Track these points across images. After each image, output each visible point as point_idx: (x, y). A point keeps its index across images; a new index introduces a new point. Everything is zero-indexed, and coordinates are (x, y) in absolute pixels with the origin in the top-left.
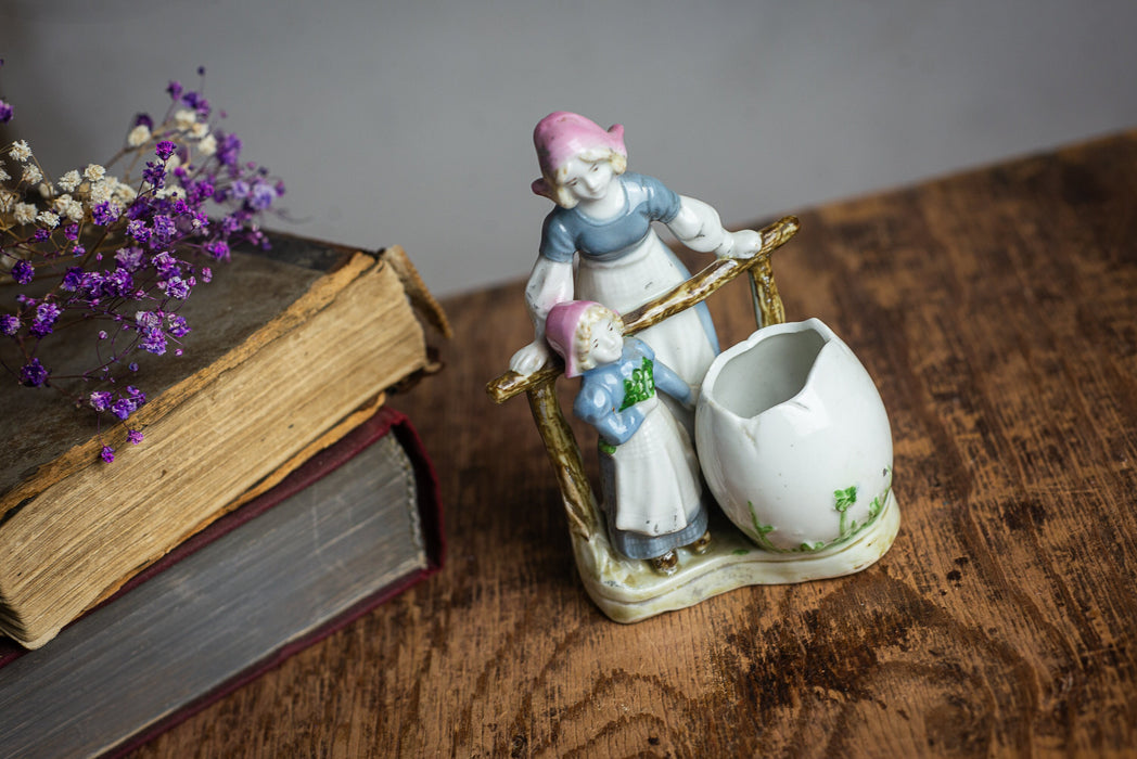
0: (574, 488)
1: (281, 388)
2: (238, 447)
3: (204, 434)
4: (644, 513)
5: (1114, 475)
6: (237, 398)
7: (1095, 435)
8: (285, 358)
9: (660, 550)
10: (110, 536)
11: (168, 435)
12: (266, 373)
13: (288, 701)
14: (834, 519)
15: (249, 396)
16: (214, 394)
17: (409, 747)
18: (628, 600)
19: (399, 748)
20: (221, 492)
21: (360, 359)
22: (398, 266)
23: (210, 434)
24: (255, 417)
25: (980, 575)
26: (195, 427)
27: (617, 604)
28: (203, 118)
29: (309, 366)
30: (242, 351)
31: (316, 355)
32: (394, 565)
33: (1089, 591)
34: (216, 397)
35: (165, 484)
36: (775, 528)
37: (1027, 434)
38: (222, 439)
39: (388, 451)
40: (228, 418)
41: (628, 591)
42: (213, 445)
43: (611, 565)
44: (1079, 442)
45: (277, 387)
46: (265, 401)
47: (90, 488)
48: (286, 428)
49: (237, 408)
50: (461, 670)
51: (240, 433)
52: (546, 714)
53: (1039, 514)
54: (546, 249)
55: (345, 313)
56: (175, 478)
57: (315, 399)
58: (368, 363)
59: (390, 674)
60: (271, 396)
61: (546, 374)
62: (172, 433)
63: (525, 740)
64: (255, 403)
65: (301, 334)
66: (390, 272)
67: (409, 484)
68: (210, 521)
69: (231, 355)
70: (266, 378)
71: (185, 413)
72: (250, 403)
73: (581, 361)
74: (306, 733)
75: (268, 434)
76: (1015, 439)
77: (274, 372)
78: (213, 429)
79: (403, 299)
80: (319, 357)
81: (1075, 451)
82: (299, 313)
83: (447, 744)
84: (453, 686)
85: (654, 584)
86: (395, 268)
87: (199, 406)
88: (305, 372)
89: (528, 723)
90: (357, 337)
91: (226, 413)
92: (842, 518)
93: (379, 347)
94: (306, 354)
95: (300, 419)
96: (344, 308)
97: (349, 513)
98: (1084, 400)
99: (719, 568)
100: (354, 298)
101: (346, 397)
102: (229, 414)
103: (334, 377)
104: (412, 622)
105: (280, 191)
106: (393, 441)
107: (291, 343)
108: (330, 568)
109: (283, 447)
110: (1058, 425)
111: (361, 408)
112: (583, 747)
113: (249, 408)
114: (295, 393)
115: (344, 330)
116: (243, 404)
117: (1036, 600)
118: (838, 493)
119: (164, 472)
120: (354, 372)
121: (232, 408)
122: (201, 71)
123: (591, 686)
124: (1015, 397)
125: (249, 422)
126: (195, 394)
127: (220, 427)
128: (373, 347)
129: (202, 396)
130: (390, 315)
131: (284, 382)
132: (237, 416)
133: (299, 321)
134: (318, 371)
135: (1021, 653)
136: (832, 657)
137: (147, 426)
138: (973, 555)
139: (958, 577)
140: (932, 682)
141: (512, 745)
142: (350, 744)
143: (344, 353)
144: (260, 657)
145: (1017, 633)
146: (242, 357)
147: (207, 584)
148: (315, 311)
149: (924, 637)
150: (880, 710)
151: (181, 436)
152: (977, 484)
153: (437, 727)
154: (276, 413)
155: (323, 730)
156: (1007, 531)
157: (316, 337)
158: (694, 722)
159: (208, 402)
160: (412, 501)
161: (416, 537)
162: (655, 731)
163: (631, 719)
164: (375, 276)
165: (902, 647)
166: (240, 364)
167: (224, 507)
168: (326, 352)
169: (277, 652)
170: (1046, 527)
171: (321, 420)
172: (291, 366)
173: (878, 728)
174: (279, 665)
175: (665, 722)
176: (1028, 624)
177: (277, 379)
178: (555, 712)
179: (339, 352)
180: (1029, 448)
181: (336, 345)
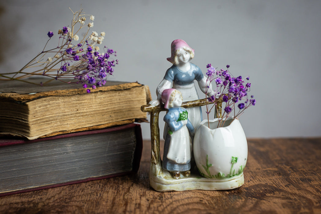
2: (96, 114)
3: (90, 106)
4: (175, 155)
6: (101, 101)
8: (115, 97)
9: (177, 168)
10: (59, 119)
11: (82, 100)
13: (90, 187)
15: (103, 102)
16: (96, 96)
17: (127, 196)
19: (124, 195)
20: (89, 124)
21: (131, 108)
23: (92, 106)
25: (294, 186)
26: (89, 102)
29: (119, 103)
30: (106, 88)
31: (122, 101)
32: (124, 168)
34: (96, 97)
35: (77, 113)
38: (93, 110)
39: (132, 134)
40: (97, 105)
42: (91, 110)
45: (110, 104)
46: (106, 106)
47: (59, 103)
48: (109, 117)
49: (100, 103)
51: (98, 111)
55: (131, 94)
56: (80, 113)
57: (118, 112)
59: (121, 186)
63: (162, 197)
64: (104, 105)
65: (120, 93)
66: (144, 90)
67: (134, 147)
68: (84, 129)
69: (104, 88)
70: (109, 99)
71: (88, 97)
74: (94, 192)
75: (105, 115)
76: (301, 171)
77: (111, 99)
78: (93, 105)
79: (145, 98)
80: (122, 102)
81: (318, 173)
82: (122, 87)
83: (138, 196)
86: (146, 90)
87: (92, 97)
88: (118, 104)
90: (132, 102)
91: (97, 103)
93: (137, 108)
94: (120, 99)
95: (113, 115)
96: (131, 93)
97: (117, 148)
100: (135, 91)
101: (125, 116)
102: (97, 104)
103: (124, 109)
104: (127, 179)
107: (117, 94)
108: (107, 162)
109: (107, 120)
110: (313, 170)
111: (129, 120)
112: (180, 200)
113: (102, 105)
114: (114, 108)
115: (130, 98)
116: (101, 103)
117: (311, 191)
119: (78, 110)
120: (129, 111)
124: (301, 166)
125: (101, 109)
126: (92, 93)
129: (93, 95)
130: (141, 101)
131: (112, 103)
132: (99, 106)
134: (121, 105)
135: (308, 198)
136: (253, 194)
137: (78, 94)
138: (292, 184)
139: (288, 186)
140: (283, 199)
141: (158, 198)
142: (108, 194)
143: (128, 104)
144: (82, 179)
145: (306, 195)
146: (106, 89)
147: (76, 150)
148: (125, 88)
149: (280, 193)
150: (268, 202)
151: (85, 102)
152: (291, 175)
153: (135, 194)
154: (108, 110)
155: (100, 192)
156: (301, 182)
157: (123, 96)
158: (213, 199)
159: (94, 97)
160: (133, 152)
161: (131, 163)
162: (202, 199)
163: (194, 197)
164: (141, 89)
165: (273, 194)
166: (105, 91)
167: (89, 127)
168: (124, 102)
169: (87, 179)
170: (312, 182)
171: (118, 119)
172: (115, 100)
173: (268, 204)
174: (87, 182)
175: (205, 198)
176: (309, 194)
177: (111, 101)
178: (171, 194)
179: (127, 104)
180: (305, 172)
181: (127, 101)
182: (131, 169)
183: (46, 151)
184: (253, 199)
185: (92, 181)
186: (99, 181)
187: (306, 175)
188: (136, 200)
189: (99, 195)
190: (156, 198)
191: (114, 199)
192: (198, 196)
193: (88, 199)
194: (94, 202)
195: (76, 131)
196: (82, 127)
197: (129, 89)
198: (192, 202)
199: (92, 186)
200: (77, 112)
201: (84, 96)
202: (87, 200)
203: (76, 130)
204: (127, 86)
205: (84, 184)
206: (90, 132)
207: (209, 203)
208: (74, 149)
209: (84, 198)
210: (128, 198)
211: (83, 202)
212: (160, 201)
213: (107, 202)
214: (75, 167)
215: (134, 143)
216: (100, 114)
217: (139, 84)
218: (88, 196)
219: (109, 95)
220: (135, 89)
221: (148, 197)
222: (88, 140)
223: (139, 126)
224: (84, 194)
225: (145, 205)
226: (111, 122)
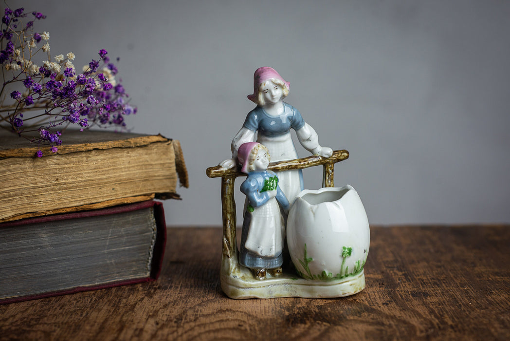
0: (230, 231)
1: (115, 171)
2: (89, 185)
3: (79, 172)
4: (258, 244)
5: (462, 290)
6: (97, 165)
7: (454, 281)
8: (120, 159)
9: (260, 264)
10: (26, 194)
11: (64, 164)
12: (111, 161)
13: (75, 302)
14: (340, 260)
15: (101, 167)
16: (88, 157)
17: (127, 316)
18: (240, 286)
19: (123, 315)
20: (76, 201)
21: (149, 177)
22: (176, 148)
23: (81, 174)
24: (101, 177)
25: (397, 304)
26: (76, 167)
27: (235, 288)
28: (114, 74)
29: (128, 168)
30: (106, 144)
31: (133, 165)
32: (136, 273)
33: (444, 312)
34: (88, 159)
35: (56, 185)
36: (313, 260)
37: (425, 278)
38: (84, 179)
39: (149, 218)
40: (90, 171)
41: (242, 282)
42: (80, 179)
43: (237, 270)
44: (447, 282)
45: (113, 169)
46: (107, 173)
47: (26, 168)
48: (111, 189)
50: (157, 302)
51: (93, 180)
52: (193, 315)
53: (426, 295)
54: (246, 124)
55: (150, 154)
56: (61, 184)
57: (127, 183)
58: (153, 180)
59: (124, 301)
60: (110, 171)
61: (233, 172)
62: (67, 164)
63: (182, 320)
64: (102, 171)
65: (130, 152)
66: (172, 148)
67: (153, 238)
68: (69, 210)
69: (101, 144)
70: (110, 163)
71: (74, 158)
72: (101, 170)
73: (250, 164)
74: (80, 309)
75: (103, 187)
76: (419, 279)
77: (114, 162)
78: (83, 172)
79: (173, 161)
80: (134, 167)
81: (445, 284)
82: (132, 142)
83: (145, 317)
84: (152, 305)
85: (253, 282)
86: (174, 148)
87: (81, 159)
88: (126, 170)
89: (184, 316)
90: (151, 167)
91: (90, 168)
92: (343, 262)
93: (159, 176)
94: (129, 162)
95: (117, 188)
96: (149, 152)
97: (124, 239)
98: (451, 274)
99: (283, 284)
100: (155, 150)
101: (138, 190)
103: (137, 178)
104: (138, 290)
105: (135, 111)
106: (153, 215)
108: (108, 262)
109: (107, 196)
110: (439, 278)
111: (145, 195)
112: (208, 323)
113: (100, 172)
114: (120, 176)
115: (148, 161)
116: (97, 169)
117: (421, 312)
118: (344, 248)
119: (57, 179)
120: (145, 180)
121: (93, 168)
122: (118, 59)
123: (215, 311)
124: (421, 271)
125: (97, 178)
126: (81, 152)
127: (85, 173)
128: (156, 174)
129: (83, 155)
130: (167, 165)
131: (117, 169)
132: (94, 172)
133: (131, 146)
134: (131, 172)
135: (412, 323)
136: (327, 316)
137: (58, 154)
138: (395, 300)
139: (387, 304)
140: (370, 325)
141: (175, 320)
142: (100, 313)
143: (144, 171)
144: (66, 288)
145: (411, 318)
146: (104, 147)
147: (55, 243)
148: (139, 145)
149: (369, 315)
150: (345, 329)
151: (69, 168)
152: (400, 286)
153: (142, 313)
154: (109, 180)
155: (88, 309)
156: (411, 297)
157: (135, 157)
158: (260, 323)
159: (85, 159)
160: (152, 246)
161: (148, 264)
162: (242, 323)
163: (232, 320)
164: (166, 146)
165: (358, 316)
166: (103, 150)
167: (76, 206)
168: (137, 166)
169: (74, 289)
170: (429, 298)
171: (126, 193)
172: (121, 163)
173: (343, 333)
174: (73, 293)
175: (247, 322)
176: (416, 317)
177: (115, 166)
178: (197, 315)
179: (142, 169)
180: (425, 281)
181: (142, 165)
182: (148, 274)
183: (6, 244)
184: (324, 323)
185: (82, 292)
186: (92, 293)
187: (423, 287)
188: (138, 323)
189: (84, 315)
190: (171, 321)
191: (106, 320)
192: (239, 318)
193: (65, 321)
194: (74, 325)
195: (55, 212)
196: (64, 206)
197: (145, 146)
198: (226, 327)
199: (79, 299)
200: (57, 182)
201: (68, 157)
202: (62, 323)
203: (54, 210)
204: (142, 142)
205: (68, 297)
206: (79, 215)
207: (251, 330)
208: (53, 241)
209: (60, 319)
210: (127, 320)
211: (56, 326)
212: (175, 325)
213: (92, 326)
214: (55, 270)
215: (153, 232)
216: (96, 186)
217: (164, 137)
218: (67, 315)
219: (109, 156)
220: (156, 145)
221: (159, 319)
222: (76, 227)
223: (161, 204)
224: (61, 314)
225: (150, 332)
226: (114, 198)
